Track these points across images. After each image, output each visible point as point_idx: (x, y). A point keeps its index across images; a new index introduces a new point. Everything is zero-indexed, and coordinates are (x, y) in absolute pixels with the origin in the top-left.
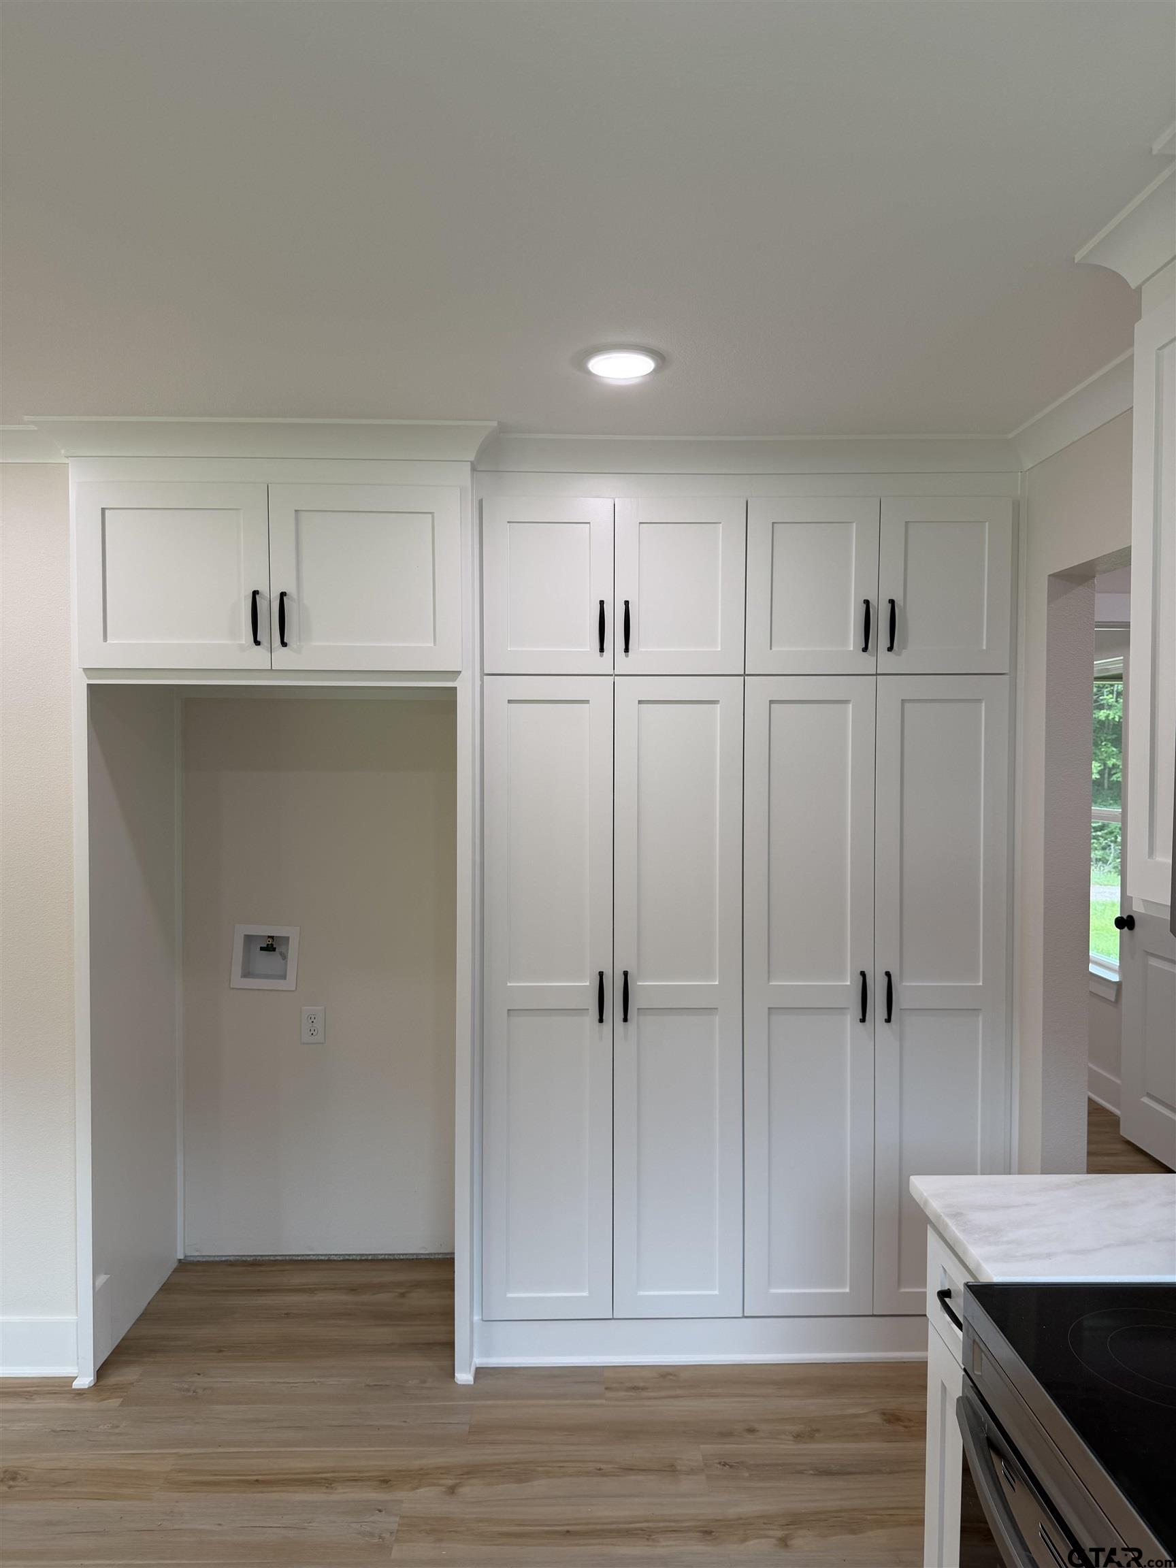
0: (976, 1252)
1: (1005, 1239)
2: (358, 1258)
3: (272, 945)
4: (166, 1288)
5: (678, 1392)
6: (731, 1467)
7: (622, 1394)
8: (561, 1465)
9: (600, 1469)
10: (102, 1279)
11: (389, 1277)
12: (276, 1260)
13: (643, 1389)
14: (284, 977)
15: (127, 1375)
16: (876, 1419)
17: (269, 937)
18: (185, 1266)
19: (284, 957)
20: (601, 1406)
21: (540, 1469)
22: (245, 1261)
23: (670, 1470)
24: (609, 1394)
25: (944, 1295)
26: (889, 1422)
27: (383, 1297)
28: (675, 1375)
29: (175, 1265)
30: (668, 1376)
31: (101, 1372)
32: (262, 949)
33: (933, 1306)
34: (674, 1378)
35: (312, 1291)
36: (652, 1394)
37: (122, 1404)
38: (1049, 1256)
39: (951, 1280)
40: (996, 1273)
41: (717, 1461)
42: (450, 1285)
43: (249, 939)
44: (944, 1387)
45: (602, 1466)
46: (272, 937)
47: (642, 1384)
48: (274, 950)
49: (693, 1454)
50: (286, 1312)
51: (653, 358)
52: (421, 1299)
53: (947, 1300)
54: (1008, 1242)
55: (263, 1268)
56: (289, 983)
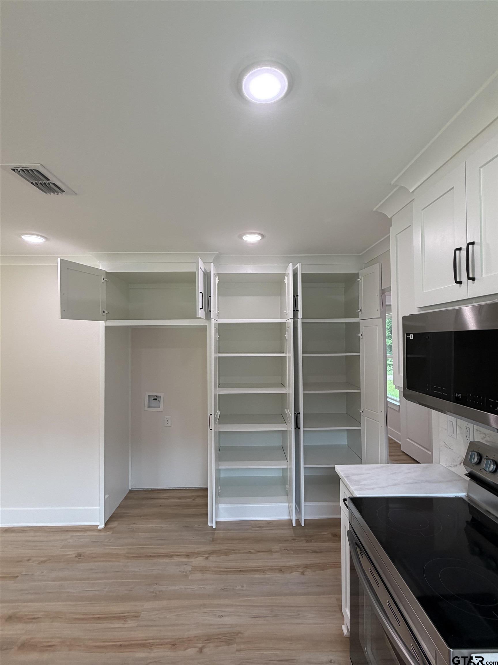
0: (352, 488)
1: (361, 484)
2: (181, 489)
3: (156, 398)
4: (126, 498)
5: (273, 528)
6: (288, 550)
7: (256, 529)
8: (239, 550)
9: (250, 551)
10: (107, 496)
11: (190, 494)
12: (157, 490)
13: (263, 527)
14: (159, 407)
15: (114, 524)
16: (330, 536)
17: (155, 396)
18: (131, 491)
19: (160, 402)
20: (250, 532)
21: (233, 551)
22: (149, 490)
23: (270, 552)
24: (253, 529)
25: (345, 500)
26: (334, 536)
27: (188, 500)
28: (272, 523)
29: (128, 491)
30: (269, 523)
31: (106, 524)
32: (153, 399)
33: (342, 502)
34: (272, 524)
35: (167, 499)
36: (265, 529)
37: (112, 533)
38: (373, 489)
39: (347, 496)
40: (358, 494)
41: (284, 549)
42: (207, 497)
43: (149, 396)
44: (345, 526)
45: (250, 550)
46: (156, 396)
47: (262, 526)
48: (157, 399)
49: (276, 547)
50: (160, 505)
51: (261, 236)
52: (199, 501)
53: (345, 501)
54: (362, 485)
55: (155, 492)
56: (161, 409)
